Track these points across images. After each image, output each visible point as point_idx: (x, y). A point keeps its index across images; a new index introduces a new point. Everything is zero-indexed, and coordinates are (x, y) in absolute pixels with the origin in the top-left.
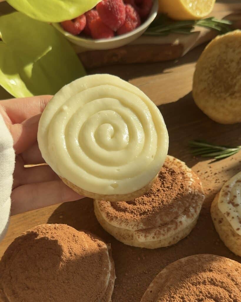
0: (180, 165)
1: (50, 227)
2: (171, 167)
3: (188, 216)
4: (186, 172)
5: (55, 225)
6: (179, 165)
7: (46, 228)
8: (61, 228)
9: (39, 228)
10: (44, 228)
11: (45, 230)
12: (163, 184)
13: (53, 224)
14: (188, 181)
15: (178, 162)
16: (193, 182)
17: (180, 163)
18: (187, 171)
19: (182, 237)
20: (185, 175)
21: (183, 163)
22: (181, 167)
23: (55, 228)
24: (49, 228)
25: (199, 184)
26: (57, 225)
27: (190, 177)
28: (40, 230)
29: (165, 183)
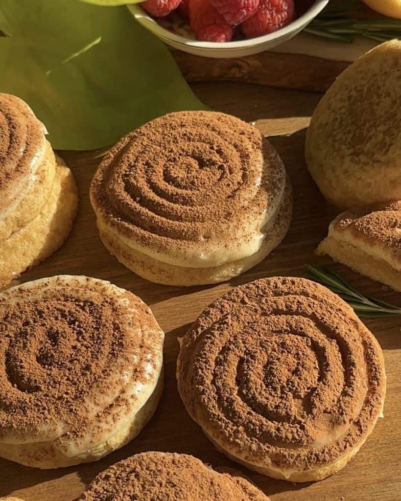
0: (102, 287)
1: (164, 458)
2: (86, 297)
3: (144, 381)
4: (116, 298)
5: (174, 455)
6: (99, 288)
7: (155, 461)
8: (186, 462)
9: (143, 460)
10: (152, 461)
11: (154, 464)
12: (80, 333)
13: (169, 454)
14: (126, 315)
15: (96, 283)
16: (134, 313)
17: (101, 285)
18: (118, 297)
19: (145, 421)
20: (117, 304)
21: (106, 283)
22: (104, 290)
23: (173, 462)
24: (162, 462)
25: (147, 313)
26: (177, 456)
27: (127, 306)
28: (144, 463)
29: (84, 332)
